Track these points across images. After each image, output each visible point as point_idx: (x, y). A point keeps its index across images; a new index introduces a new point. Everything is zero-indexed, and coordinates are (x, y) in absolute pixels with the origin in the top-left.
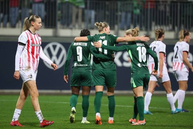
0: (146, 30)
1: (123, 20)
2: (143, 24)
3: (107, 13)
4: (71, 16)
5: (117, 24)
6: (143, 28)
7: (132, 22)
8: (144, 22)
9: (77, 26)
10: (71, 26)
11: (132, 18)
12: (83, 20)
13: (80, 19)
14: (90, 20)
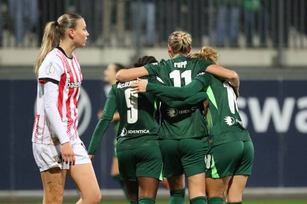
0: (276, 46)
1: (222, 24)
2: (267, 32)
3: (184, 9)
4: (101, 19)
5: (207, 33)
6: (269, 42)
7: (243, 30)
8: (270, 29)
9: (114, 41)
10: (100, 42)
11: (242, 19)
12: (128, 27)
13: (121, 24)
14: (144, 27)
